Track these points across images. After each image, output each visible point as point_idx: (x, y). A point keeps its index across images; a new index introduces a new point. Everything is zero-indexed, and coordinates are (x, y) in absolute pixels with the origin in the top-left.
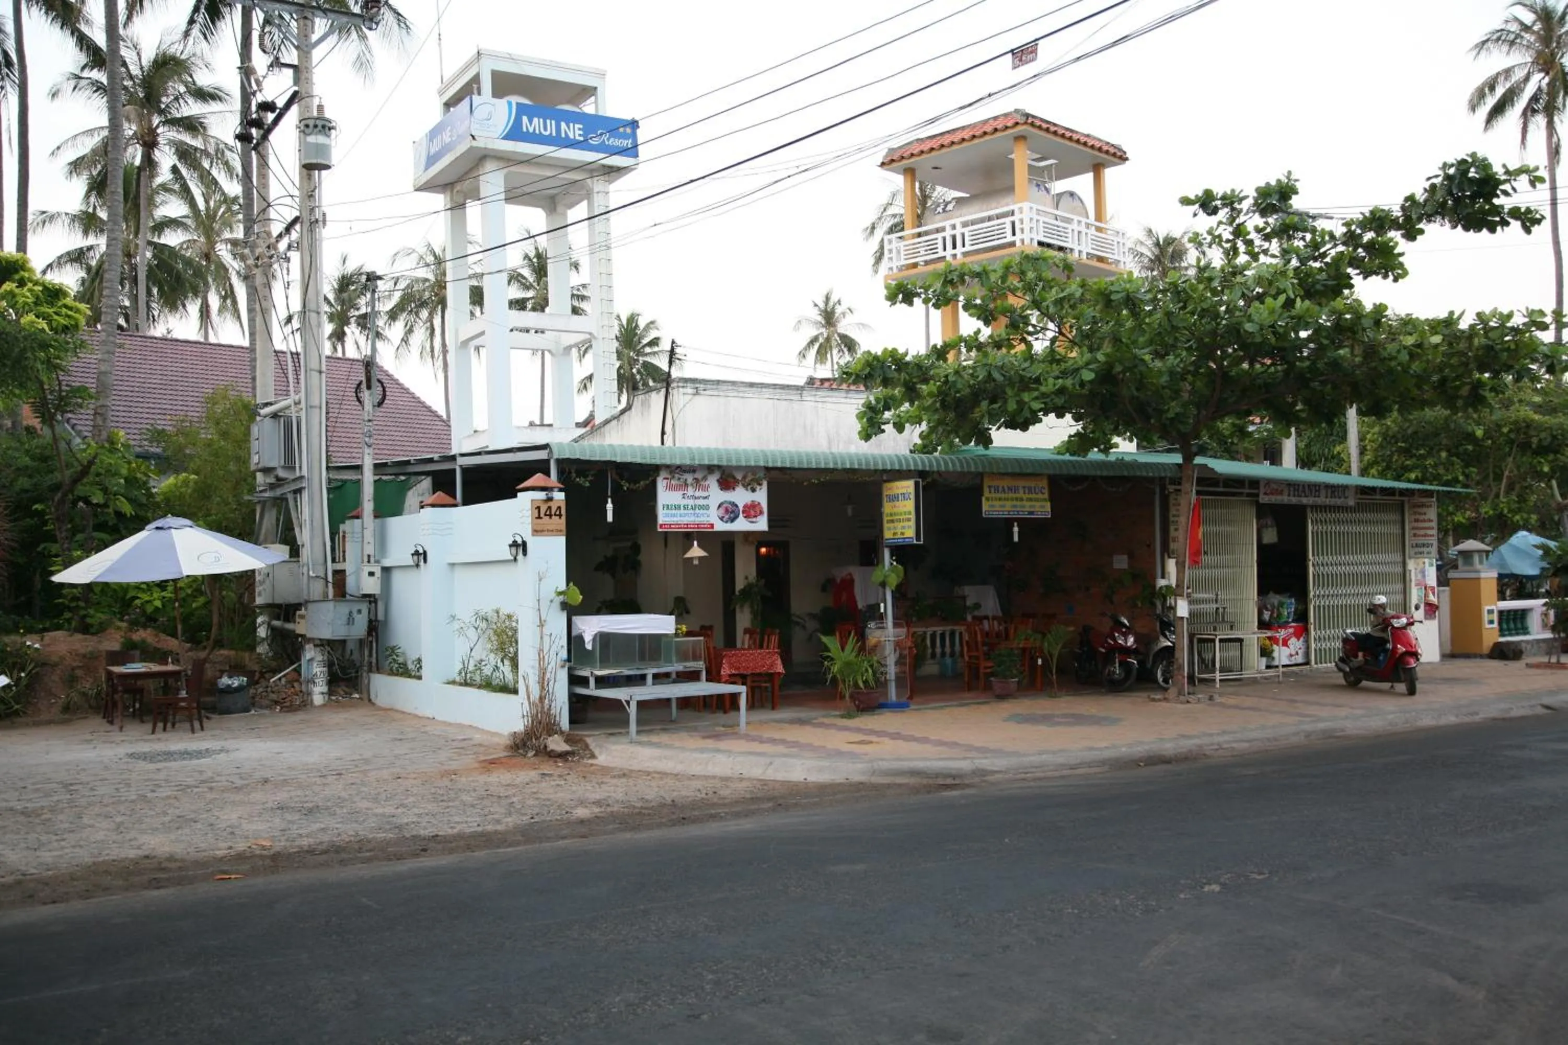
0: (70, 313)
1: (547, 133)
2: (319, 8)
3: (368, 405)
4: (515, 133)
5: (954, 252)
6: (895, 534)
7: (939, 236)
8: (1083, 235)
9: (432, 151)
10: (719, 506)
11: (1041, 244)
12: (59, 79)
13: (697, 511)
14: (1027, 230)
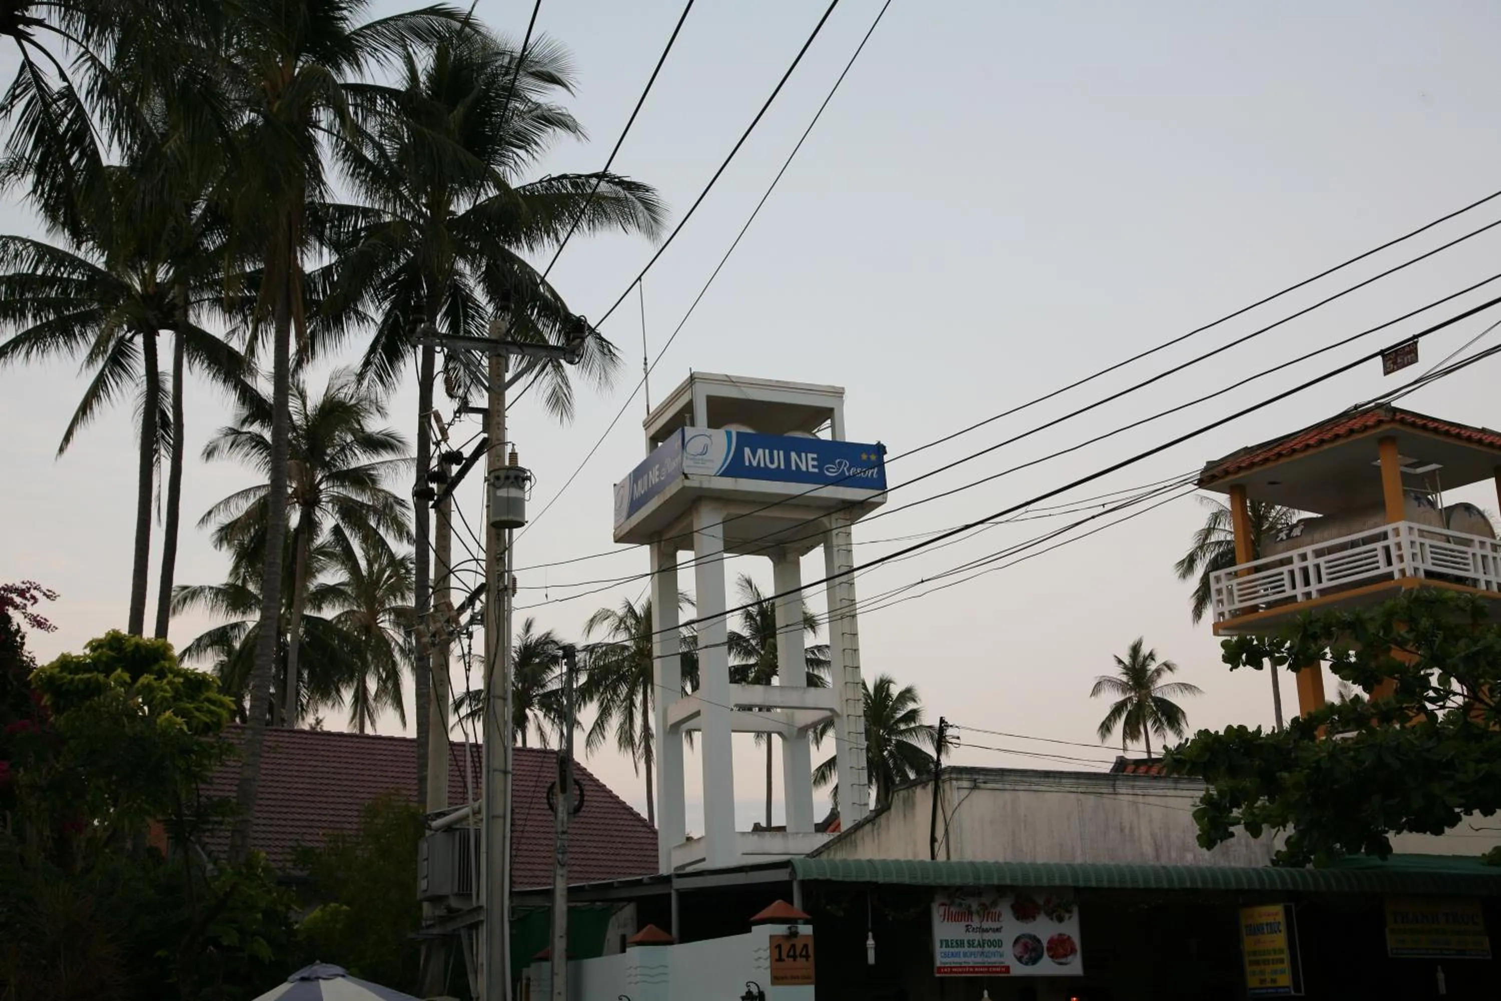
0: (213, 708)
1: (773, 466)
2: (514, 343)
3: (562, 814)
4: (735, 468)
5: (1307, 589)
6: (1263, 981)
7: (1285, 569)
8: (1490, 560)
9: (637, 495)
10: (1016, 942)
11: (1429, 574)
12: (215, 436)
13: (986, 949)
14: (1407, 557)
